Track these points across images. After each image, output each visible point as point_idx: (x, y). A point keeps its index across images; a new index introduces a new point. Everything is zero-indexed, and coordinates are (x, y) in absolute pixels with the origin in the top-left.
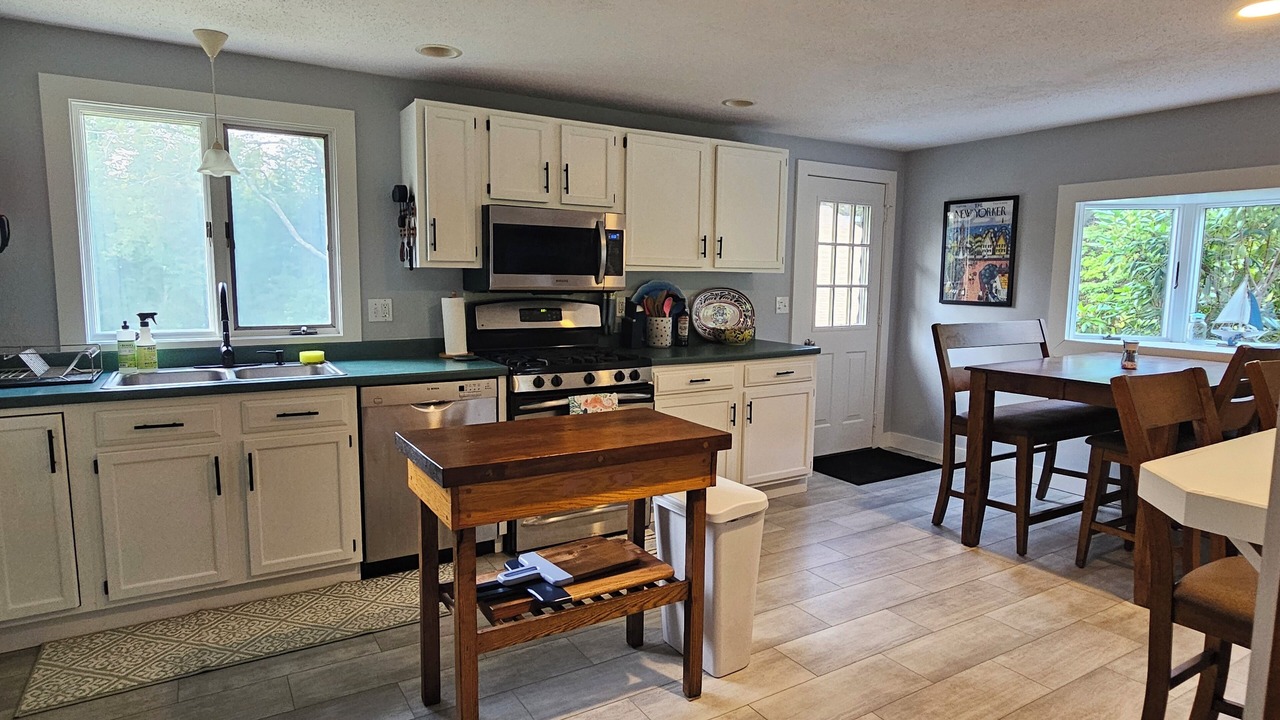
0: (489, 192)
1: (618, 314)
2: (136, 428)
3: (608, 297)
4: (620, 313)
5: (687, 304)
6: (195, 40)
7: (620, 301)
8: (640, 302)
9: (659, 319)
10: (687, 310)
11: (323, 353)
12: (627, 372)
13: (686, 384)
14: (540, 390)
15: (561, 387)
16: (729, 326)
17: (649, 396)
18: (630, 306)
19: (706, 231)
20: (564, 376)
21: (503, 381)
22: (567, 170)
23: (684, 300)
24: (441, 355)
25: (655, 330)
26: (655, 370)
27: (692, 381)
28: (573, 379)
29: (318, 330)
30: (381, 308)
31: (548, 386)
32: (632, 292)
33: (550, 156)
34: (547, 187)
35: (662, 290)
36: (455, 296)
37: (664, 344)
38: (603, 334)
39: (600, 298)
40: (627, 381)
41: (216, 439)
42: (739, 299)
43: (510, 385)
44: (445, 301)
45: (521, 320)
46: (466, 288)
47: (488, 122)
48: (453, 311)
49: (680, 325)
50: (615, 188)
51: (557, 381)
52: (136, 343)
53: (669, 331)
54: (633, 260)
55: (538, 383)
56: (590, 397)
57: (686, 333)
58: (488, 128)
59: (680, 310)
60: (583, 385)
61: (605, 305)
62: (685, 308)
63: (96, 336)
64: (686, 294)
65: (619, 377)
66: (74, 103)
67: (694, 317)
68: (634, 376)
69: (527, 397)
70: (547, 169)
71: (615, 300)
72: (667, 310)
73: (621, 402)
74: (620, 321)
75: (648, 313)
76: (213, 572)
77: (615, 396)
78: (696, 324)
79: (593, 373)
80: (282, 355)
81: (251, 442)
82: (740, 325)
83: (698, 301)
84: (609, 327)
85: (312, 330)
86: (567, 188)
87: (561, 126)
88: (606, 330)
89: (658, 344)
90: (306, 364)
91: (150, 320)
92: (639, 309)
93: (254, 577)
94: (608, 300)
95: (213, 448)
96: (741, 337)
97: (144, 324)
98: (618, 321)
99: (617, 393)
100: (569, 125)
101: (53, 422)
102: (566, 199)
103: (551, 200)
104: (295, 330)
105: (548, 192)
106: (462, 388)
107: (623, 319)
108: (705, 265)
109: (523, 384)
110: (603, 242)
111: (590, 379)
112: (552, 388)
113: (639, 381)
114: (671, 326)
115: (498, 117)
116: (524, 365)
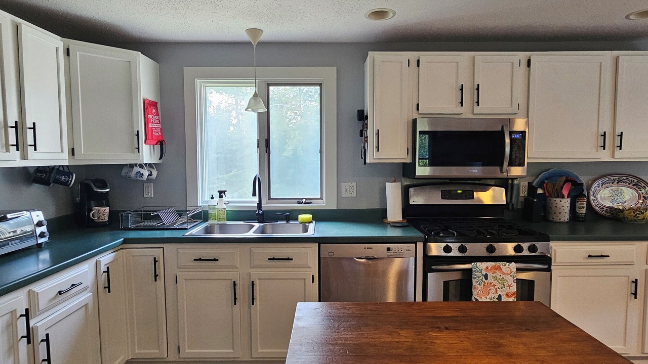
0: (418, 109)
1: (522, 194)
2: (195, 260)
3: (513, 181)
4: (523, 193)
5: (585, 187)
6: (246, 37)
7: (524, 184)
8: (541, 185)
9: (558, 200)
10: (585, 192)
11: (311, 216)
12: (525, 245)
13: (584, 258)
14: (448, 255)
15: (466, 254)
16: (627, 205)
17: (546, 267)
18: (531, 189)
19: (606, 127)
20: (468, 246)
21: (420, 245)
22: (478, 89)
23: (582, 184)
24: (384, 220)
25: (554, 208)
26: (552, 244)
27: (590, 256)
28: (477, 248)
29: (313, 201)
30: (349, 189)
31: (455, 253)
32: (534, 178)
33: (464, 80)
34: (462, 103)
35: (561, 176)
36: (395, 181)
37: (562, 220)
38: (508, 209)
39: (506, 183)
40: (525, 253)
41: (236, 270)
42: (637, 184)
43: (425, 249)
44: (387, 184)
45: (442, 199)
46: (404, 176)
47: (418, 61)
48: (393, 192)
49: (577, 205)
50: (520, 98)
51: (462, 249)
52: (216, 207)
53: (567, 210)
54: (534, 153)
55: (447, 249)
56: (491, 264)
57: (584, 211)
58: (418, 65)
59: (578, 191)
60: (485, 253)
61: (510, 187)
62: (583, 191)
63: (203, 202)
64: (584, 179)
65: (518, 249)
66: (198, 81)
67: (592, 198)
68: (532, 249)
69: (438, 260)
70: (462, 89)
71: (519, 185)
72: (565, 192)
73: (518, 270)
74: (523, 200)
75: (547, 194)
76: (231, 351)
77: (513, 265)
78: (593, 204)
79: (494, 245)
80: (290, 216)
81: (256, 274)
82: (639, 205)
83: (595, 185)
84: (513, 205)
85: (309, 201)
86: (478, 102)
87: (474, 57)
88: (510, 207)
89: (557, 219)
90: (302, 223)
91: (223, 195)
92: (540, 191)
93: (254, 358)
94: (512, 184)
95: (234, 275)
96: (641, 217)
97: (221, 197)
98: (521, 199)
99: (516, 262)
100: (480, 56)
101: (158, 253)
102: (477, 110)
103: (465, 112)
104: (299, 201)
105: (462, 106)
106: (389, 249)
107: (525, 198)
108: (605, 156)
109: (436, 249)
110: (508, 141)
111: (491, 249)
112: (458, 254)
113: (537, 254)
114: (569, 205)
115: (425, 56)
116: (437, 234)
